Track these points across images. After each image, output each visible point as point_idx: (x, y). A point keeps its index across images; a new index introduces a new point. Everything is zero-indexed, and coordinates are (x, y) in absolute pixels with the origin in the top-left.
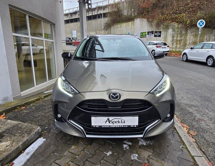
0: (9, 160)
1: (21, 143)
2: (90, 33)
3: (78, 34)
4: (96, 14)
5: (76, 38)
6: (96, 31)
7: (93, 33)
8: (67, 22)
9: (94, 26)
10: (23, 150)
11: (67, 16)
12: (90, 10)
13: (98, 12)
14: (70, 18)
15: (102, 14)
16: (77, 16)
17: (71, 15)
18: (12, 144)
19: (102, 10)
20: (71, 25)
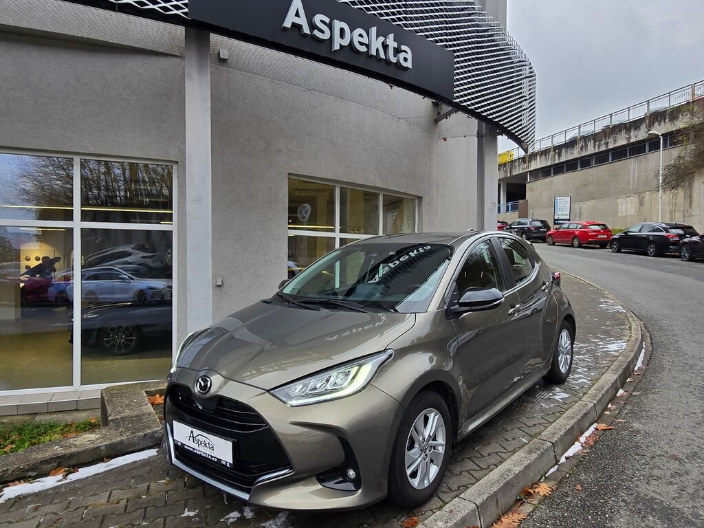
1: (107, 443)
2: (619, 201)
3: (576, 206)
4: (641, 139)
5: (569, 220)
6: (639, 194)
7: (629, 200)
8: (546, 172)
9: (634, 177)
10: (107, 458)
11: (545, 155)
12: (623, 127)
13: (650, 130)
14: (555, 160)
15: (659, 136)
16: (575, 153)
17: (557, 151)
18: (97, 439)
19: (665, 122)
20: (558, 180)
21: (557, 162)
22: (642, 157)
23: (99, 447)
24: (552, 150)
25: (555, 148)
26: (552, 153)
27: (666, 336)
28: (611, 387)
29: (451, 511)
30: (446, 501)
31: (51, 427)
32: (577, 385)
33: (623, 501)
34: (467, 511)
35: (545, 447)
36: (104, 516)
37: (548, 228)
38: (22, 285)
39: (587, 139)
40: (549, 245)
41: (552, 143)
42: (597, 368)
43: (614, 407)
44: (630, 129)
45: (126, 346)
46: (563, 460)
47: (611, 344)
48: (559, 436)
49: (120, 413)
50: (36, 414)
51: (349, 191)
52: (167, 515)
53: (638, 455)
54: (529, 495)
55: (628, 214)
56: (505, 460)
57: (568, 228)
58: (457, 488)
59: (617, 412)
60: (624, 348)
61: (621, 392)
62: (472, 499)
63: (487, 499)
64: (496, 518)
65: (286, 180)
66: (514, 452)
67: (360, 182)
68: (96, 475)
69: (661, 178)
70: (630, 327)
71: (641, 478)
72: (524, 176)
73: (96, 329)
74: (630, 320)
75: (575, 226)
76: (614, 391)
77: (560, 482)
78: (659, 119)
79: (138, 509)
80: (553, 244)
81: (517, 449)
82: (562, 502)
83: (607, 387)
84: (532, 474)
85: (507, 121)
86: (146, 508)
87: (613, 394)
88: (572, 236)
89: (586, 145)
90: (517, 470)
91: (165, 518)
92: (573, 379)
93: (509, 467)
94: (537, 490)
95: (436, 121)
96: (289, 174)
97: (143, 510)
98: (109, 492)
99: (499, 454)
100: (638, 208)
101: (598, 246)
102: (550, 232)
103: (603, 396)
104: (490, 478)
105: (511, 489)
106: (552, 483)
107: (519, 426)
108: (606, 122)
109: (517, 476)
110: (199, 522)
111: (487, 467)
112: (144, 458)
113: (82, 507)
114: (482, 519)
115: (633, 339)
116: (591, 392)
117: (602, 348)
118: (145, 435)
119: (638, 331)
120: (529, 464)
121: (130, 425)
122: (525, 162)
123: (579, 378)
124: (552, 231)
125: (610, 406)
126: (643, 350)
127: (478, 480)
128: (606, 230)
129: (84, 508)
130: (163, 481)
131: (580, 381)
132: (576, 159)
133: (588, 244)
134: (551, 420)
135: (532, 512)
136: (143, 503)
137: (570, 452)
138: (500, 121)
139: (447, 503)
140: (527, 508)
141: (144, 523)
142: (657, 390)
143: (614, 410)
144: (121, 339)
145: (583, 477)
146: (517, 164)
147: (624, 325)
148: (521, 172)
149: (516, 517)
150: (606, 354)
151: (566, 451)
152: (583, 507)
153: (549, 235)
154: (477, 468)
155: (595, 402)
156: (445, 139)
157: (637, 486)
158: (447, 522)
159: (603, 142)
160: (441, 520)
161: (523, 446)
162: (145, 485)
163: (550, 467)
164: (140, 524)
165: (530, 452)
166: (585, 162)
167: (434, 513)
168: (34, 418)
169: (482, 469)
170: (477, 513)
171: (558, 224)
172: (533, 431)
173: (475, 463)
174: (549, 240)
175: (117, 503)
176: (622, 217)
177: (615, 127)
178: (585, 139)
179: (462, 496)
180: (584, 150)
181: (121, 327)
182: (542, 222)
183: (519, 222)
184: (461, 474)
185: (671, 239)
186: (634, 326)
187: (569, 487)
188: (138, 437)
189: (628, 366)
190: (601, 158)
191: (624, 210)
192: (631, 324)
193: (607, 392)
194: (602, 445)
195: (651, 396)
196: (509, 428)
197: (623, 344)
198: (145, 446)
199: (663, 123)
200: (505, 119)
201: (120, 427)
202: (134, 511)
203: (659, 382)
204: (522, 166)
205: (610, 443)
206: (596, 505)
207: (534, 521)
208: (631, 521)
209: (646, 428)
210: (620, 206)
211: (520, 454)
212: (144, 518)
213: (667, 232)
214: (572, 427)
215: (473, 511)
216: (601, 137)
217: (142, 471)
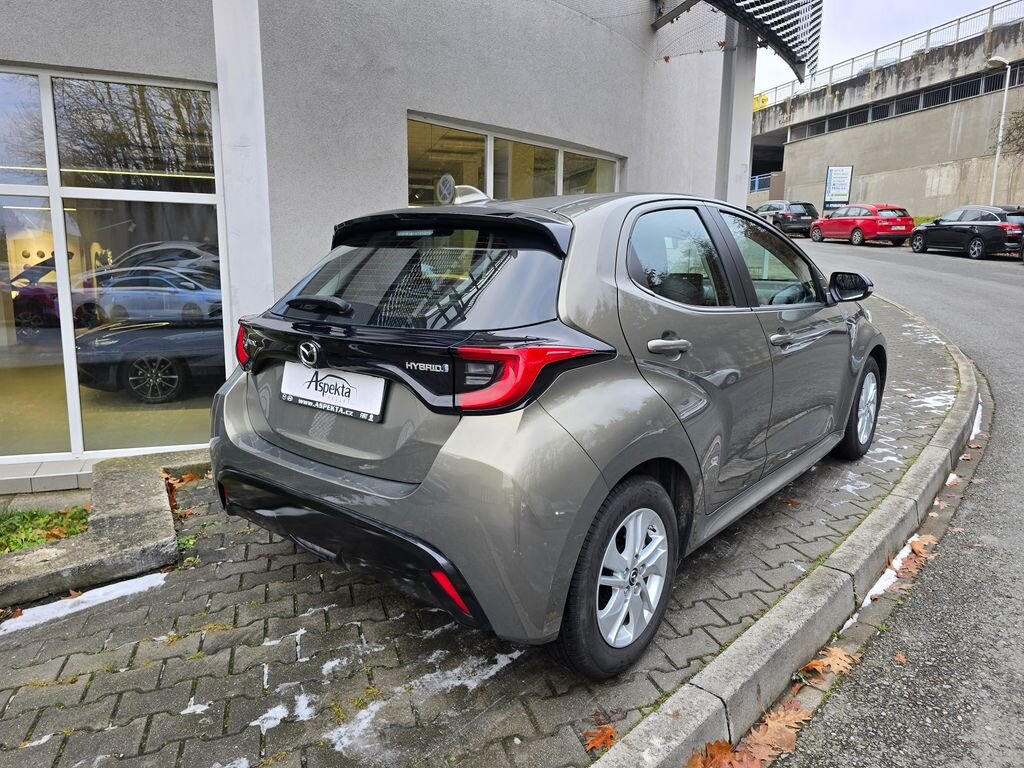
0: (12, 598)
1: (75, 564)
2: (929, 172)
3: (860, 181)
4: (973, 71)
5: (847, 203)
6: (962, 161)
7: (945, 170)
8: (817, 126)
9: (956, 135)
10: (76, 590)
11: (818, 100)
12: (946, 51)
13: (990, 57)
14: (832, 107)
15: (1005, 64)
16: (866, 96)
17: (837, 93)
18: (58, 558)
19: (1016, 42)
20: (833, 139)
21: (835, 110)
22: (972, 102)
23: (58, 574)
24: (829, 91)
25: (835, 88)
26: (829, 96)
27: (1014, 383)
28: (939, 470)
29: (676, 714)
30: (667, 689)
31: (33, 516)
32: (882, 466)
33: (986, 687)
34: (706, 714)
35: (839, 582)
36: (42, 709)
37: (815, 215)
38: (14, 294)
39: (887, 72)
40: (814, 241)
41: (831, 78)
42: (913, 438)
43: (943, 505)
44: (958, 55)
45: (164, 389)
46: (867, 602)
47: (929, 396)
48: (861, 562)
49: (109, 509)
50: (15, 494)
51: (510, 148)
52: (155, 710)
53: (1000, 595)
54: (813, 672)
55: (940, 193)
56: (769, 607)
57: (846, 215)
58: (685, 664)
59: (951, 515)
60: (951, 403)
61: (952, 477)
62: (715, 687)
63: (741, 688)
64: (756, 718)
65: (405, 123)
66: (785, 591)
67: (526, 130)
68: (52, 621)
69: (1001, 134)
70: (957, 369)
71: (1012, 641)
72: (781, 135)
73: (114, 364)
74: (955, 356)
75: (856, 212)
76: (942, 477)
77: (866, 646)
78: (1006, 38)
79: (106, 695)
80: (821, 240)
81: (790, 585)
82: (873, 687)
83: (934, 470)
84: (817, 633)
85: (776, 19)
86: (120, 694)
87: (941, 482)
88: (851, 228)
89: (884, 82)
90: (793, 627)
91: (151, 717)
92: (874, 456)
93: (777, 621)
94: (826, 661)
95: (655, 27)
96: (408, 111)
97: (115, 698)
98: (64, 658)
99: (757, 593)
100: (957, 183)
101: (890, 243)
102: (817, 222)
103: (928, 486)
104: (747, 644)
105: (782, 664)
106: (852, 648)
107: (789, 540)
108: (919, 45)
109: (793, 639)
110: (211, 728)
111: (737, 620)
112: (141, 590)
113: (9, 689)
114: (731, 725)
115: (964, 388)
116: (908, 478)
117: (916, 403)
118: (144, 551)
119: (970, 375)
120: (814, 615)
121: (121, 533)
122: (784, 111)
123: (883, 454)
124: (821, 219)
125: (936, 503)
126: (980, 407)
127: (722, 647)
128: (906, 219)
129: (10, 692)
130: (164, 638)
131: (885, 459)
132: (866, 106)
133: (875, 239)
134: (844, 531)
135: (820, 707)
136: (116, 684)
137: (879, 588)
138: (765, 19)
139: (668, 695)
140: (810, 699)
141: (110, 728)
142: (1013, 476)
143: (945, 509)
144: (155, 379)
145: (906, 636)
146: (772, 114)
147: (945, 365)
148: (777, 128)
149: (793, 717)
150: (924, 413)
151: (871, 587)
152: (912, 699)
153: (816, 225)
154: (721, 622)
155: (916, 498)
156: (667, 59)
157: (1007, 659)
158: (668, 739)
159: (912, 78)
160: (659, 734)
161: (800, 579)
162: (129, 646)
163: (846, 616)
164: (101, 730)
165: (814, 591)
166: (880, 110)
167: (644, 715)
168: (9, 502)
169: (728, 624)
170: (724, 716)
171: (829, 209)
172: (814, 550)
173: (716, 612)
174: (816, 234)
175: (72, 682)
176: (930, 197)
177: (933, 52)
178: (884, 72)
179: (695, 680)
180: (880, 91)
181: (155, 361)
182: (807, 206)
183: (770, 206)
184: (691, 633)
185: (1009, 232)
186: (962, 368)
187: (884, 656)
188: (131, 554)
189: (963, 434)
190: (907, 103)
191: (935, 187)
192: (956, 363)
193: (934, 479)
194: (933, 576)
195: (1004, 486)
196: (771, 542)
197: (949, 397)
198: (145, 567)
199: (1012, 44)
200: (773, 16)
201: (102, 535)
202: (98, 701)
203: (1015, 462)
204: (780, 117)
205: (946, 571)
206: (936, 695)
207: (826, 726)
208: (1007, 731)
209: (1005, 544)
210: (929, 181)
211: (797, 595)
212: (113, 715)
213: (1004, 219)
214: (882, 544)
215: (717, 714)
216: (910, 68)
217: (133, 616)
